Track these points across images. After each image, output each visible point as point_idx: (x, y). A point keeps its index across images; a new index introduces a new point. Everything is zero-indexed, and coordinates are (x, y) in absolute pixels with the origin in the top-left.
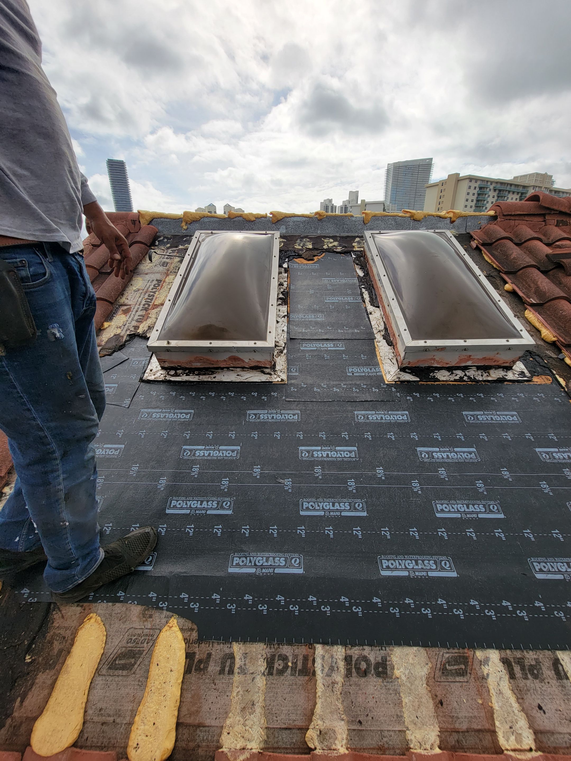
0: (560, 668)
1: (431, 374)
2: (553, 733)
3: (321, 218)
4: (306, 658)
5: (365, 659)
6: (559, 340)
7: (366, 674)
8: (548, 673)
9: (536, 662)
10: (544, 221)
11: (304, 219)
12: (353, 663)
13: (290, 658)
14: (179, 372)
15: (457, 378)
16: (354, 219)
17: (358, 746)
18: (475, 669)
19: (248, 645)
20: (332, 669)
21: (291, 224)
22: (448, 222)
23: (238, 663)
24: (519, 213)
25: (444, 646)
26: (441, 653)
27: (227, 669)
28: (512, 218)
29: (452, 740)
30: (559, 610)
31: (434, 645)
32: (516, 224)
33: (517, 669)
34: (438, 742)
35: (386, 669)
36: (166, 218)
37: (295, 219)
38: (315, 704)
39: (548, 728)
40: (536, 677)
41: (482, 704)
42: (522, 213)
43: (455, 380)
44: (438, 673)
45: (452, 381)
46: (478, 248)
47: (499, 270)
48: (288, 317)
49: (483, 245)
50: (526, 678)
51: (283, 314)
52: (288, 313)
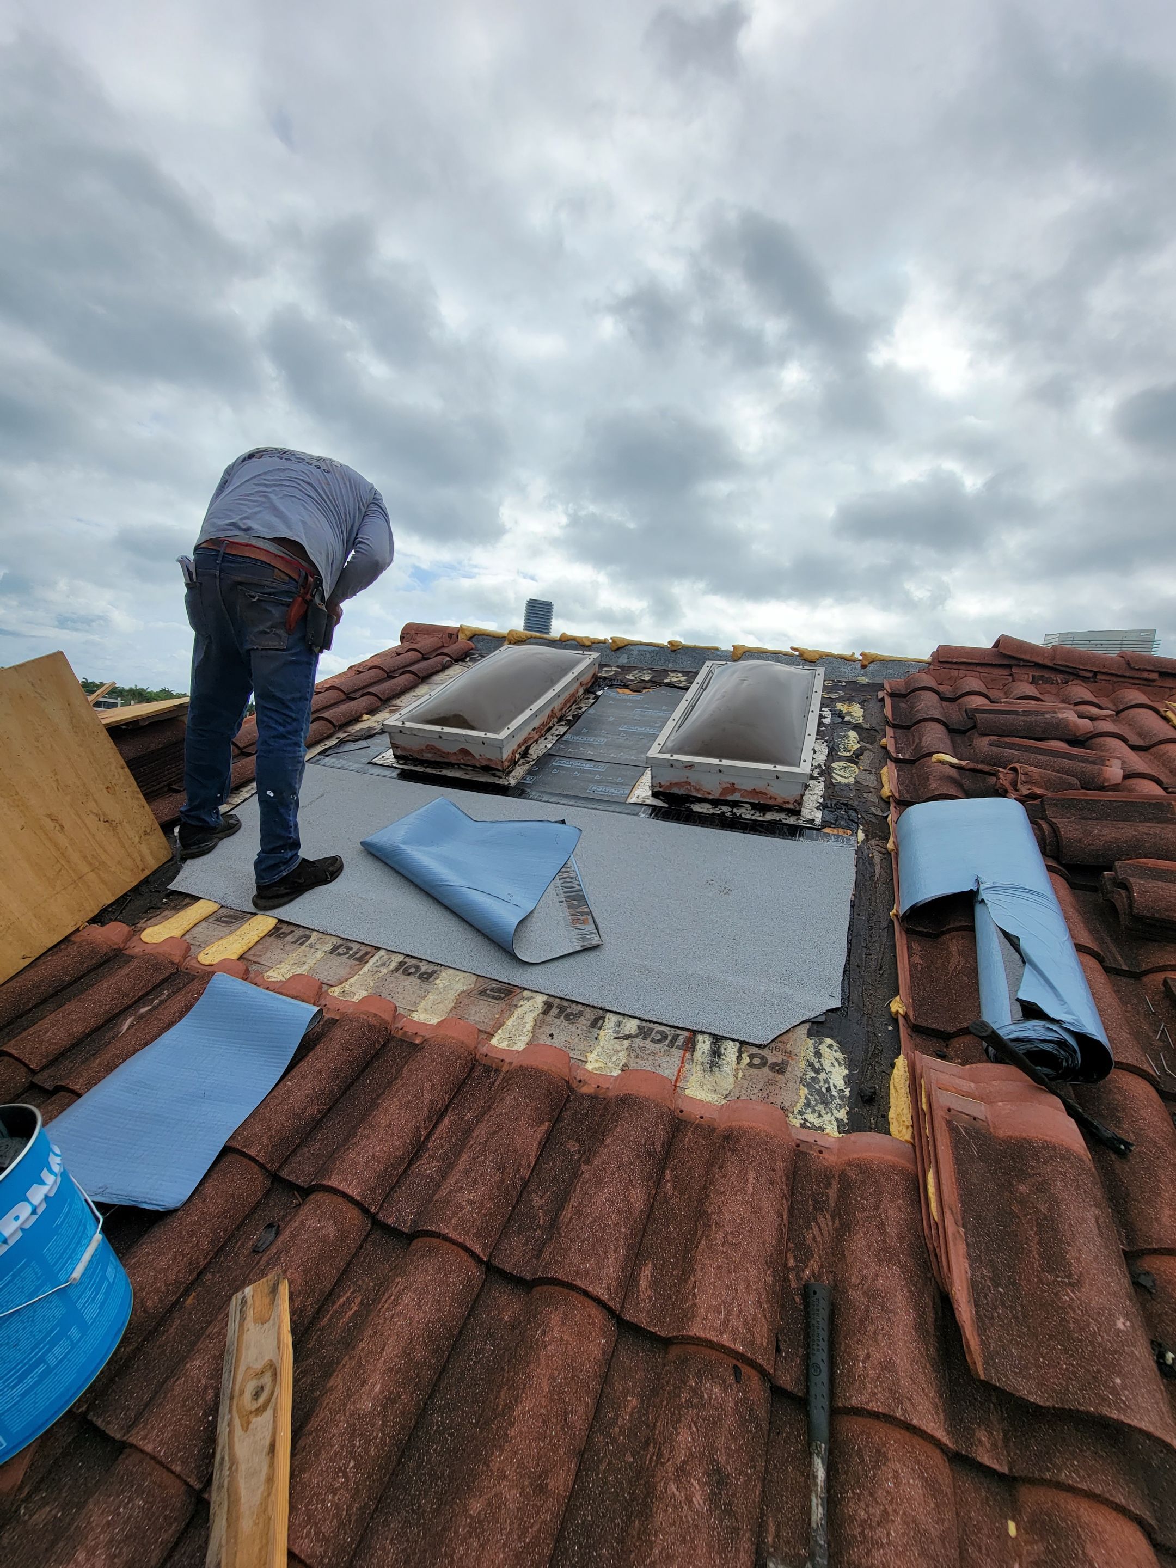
0: (601, 1022)
1: (687, 804)
3: (674, 648)
4: (367, 953)
5: (417, 967)
6: (893, 796)
7: (410, 975)
8: (584, 1021)
9: (579, 1012)
10: (1011, 675)
11: (653, 648)
12: (405, 966)
15: (718, 812)
16: (719, 653)
21: (635, 653)
22: (858, 665)
23: (311, 941)
24: (965, 660)
26: (490, 983)
27: (299, 942)
28: (954, 666)
32: (961, 676)
33: (555, 1011)
35: (431, 977)
36: (489, 635)
37: (642, 647)
38: (353, 977)
41: (497, 1019)
42: (970, 661)
44: (475, 992)
46: (882, 700)
47: (888, 723)
48: (562, 736)
49: (891, 695)
50: (558, 1017)
51: (557, 733)
52: (565, 733)
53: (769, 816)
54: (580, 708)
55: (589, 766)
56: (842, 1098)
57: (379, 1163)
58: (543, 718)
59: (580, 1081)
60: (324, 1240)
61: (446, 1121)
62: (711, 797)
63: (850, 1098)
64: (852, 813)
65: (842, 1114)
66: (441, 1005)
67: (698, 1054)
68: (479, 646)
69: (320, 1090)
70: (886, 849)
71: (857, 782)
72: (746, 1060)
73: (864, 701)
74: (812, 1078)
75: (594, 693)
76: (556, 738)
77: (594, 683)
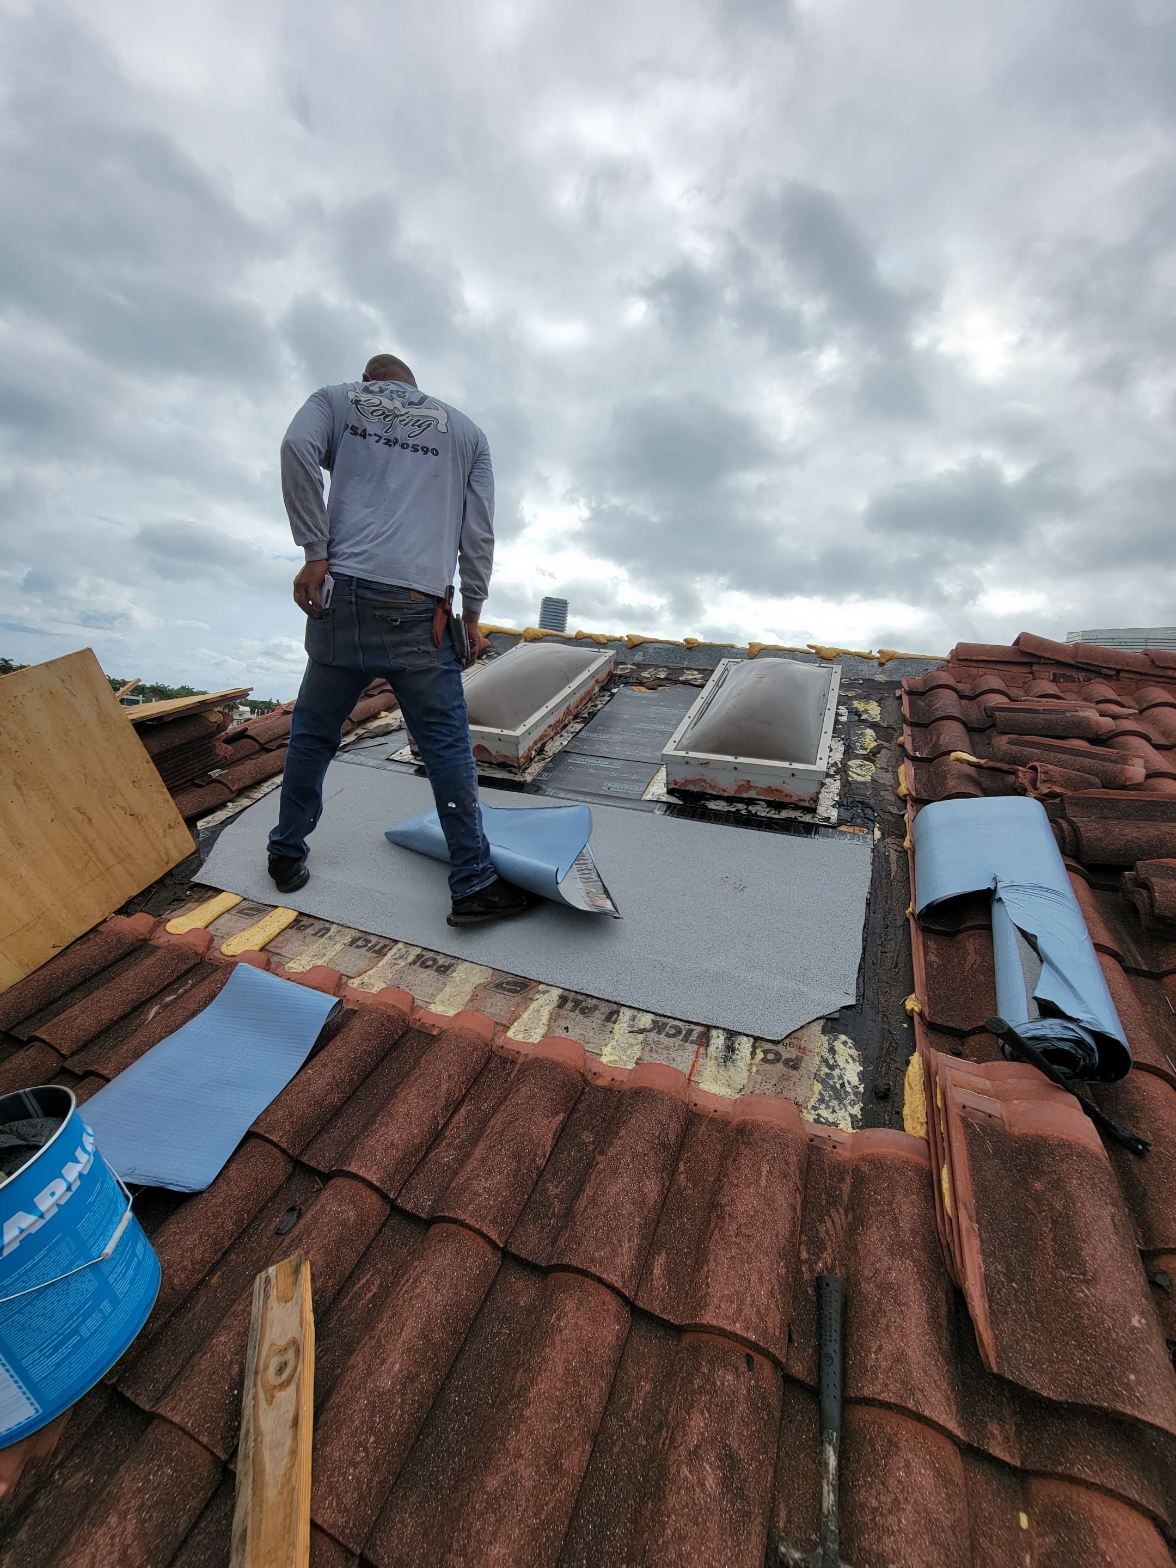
0: (616, 1016)
1: (703, 801)
3: (690, 646)
4: (385, 946)
5: (435, 960)
6: (910, 794)
8: (599, 1015)
10: (1031, 673)
11: (669, 646)
12: (423, 959)
16: (735, 651)
18: (529, 993)
21: (651, 650)
22: (876, 663)
23: (331, 934)
24: (985, 658)
26: (506, 977)
28: (974, 664)
32: (980, 673)
33: (570, 1004)
35: (448, 970)
36: (505, 633)
37: (657, 645)
38: (371, 969)
41: (513, 1012)
42: (989, 659)
43: (728, 812)
46: (900, 698)
47: (904, 720)
48: (578, 733)
49: (909, 693)
50: (573, 1011)
51: (572, 730)
52: (580, 731)
53: (785, 814)
54: (596, 706)
55: (604, 763)
56: (856, 1094)
57: (398, 1150)
58: (559, 715)
59: (595, 1074)
60: (344, 1224)
61: (463, 1111)
62: (726, 794)
63: (864, 1094)
64: (870, 812)
65: (856, 1110)
66: (458, 998)
67: (712, 1049)
68: (495, 643)
69: (340, 1078)
70: (902, 847)
71: (873, 780)
72: (760, 1055)
73: (881, 699)
74: (826, 1074)
75: (609, 690)
76: (571, 736)
77: (609, 680)
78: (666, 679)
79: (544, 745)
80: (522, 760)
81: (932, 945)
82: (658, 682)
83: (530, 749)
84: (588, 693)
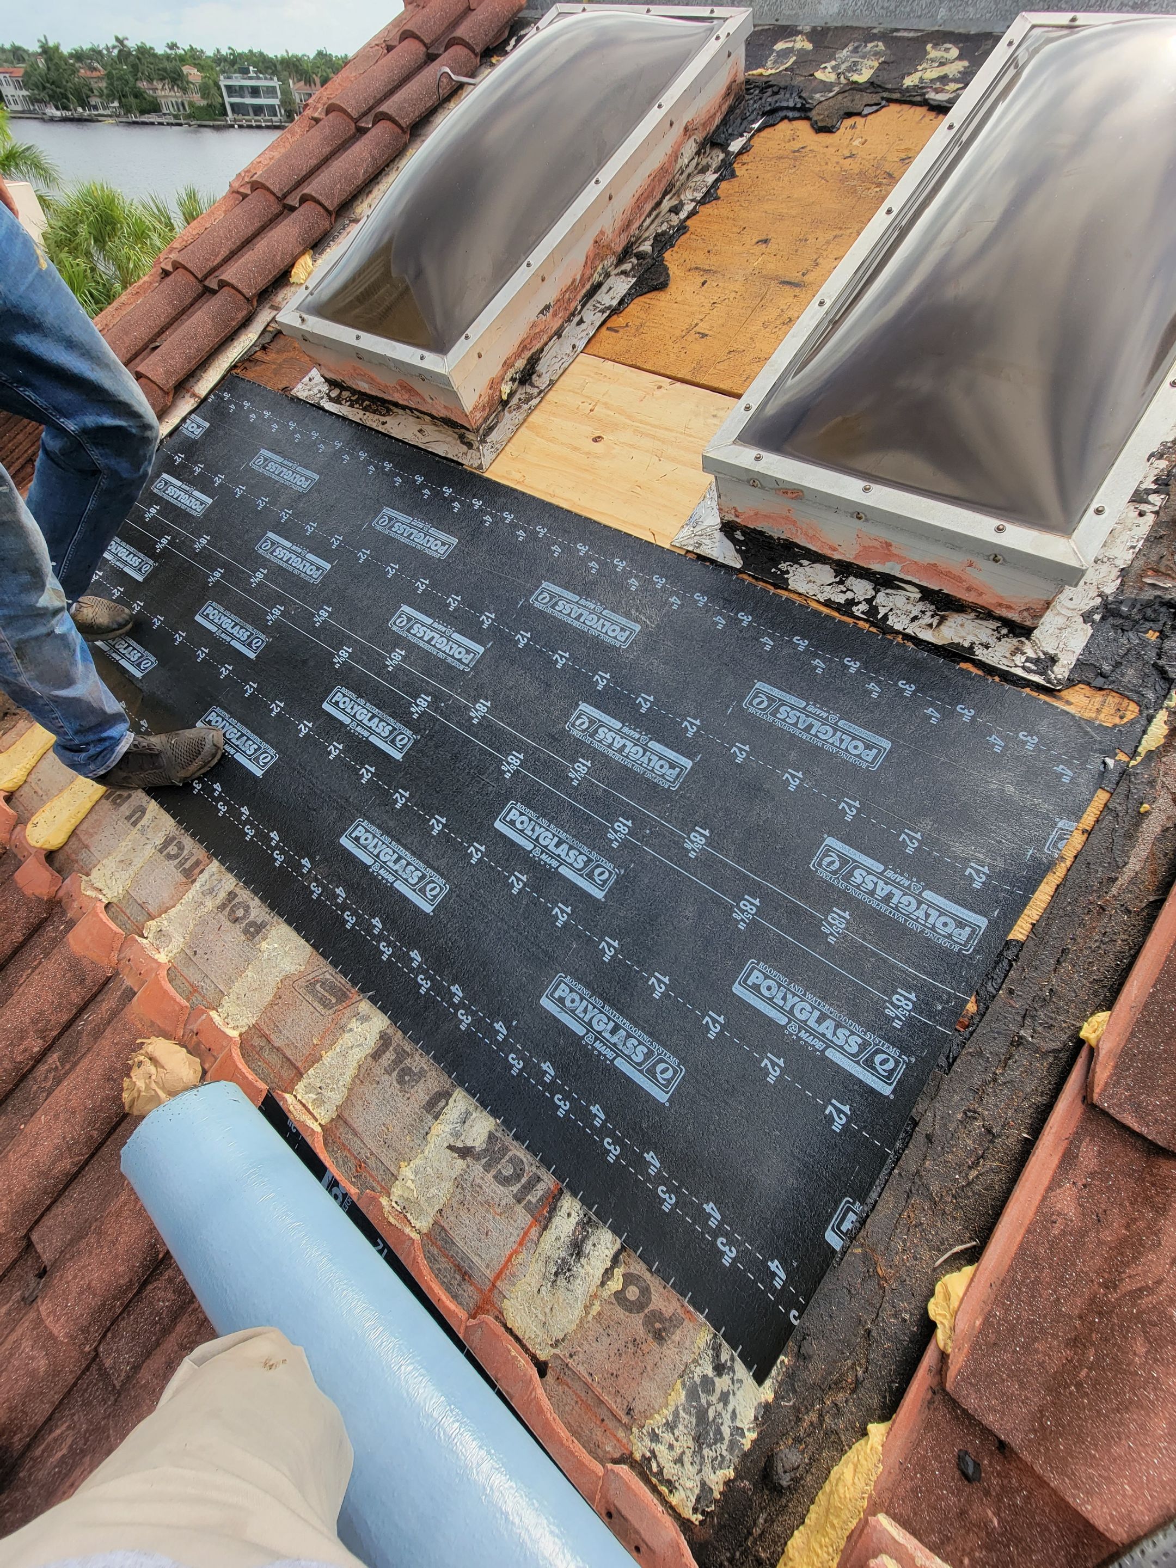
0: (442, 1104)
1: (783, 566)
2: (355, 1133)
4: (197, 863)
5: (247, 909)
7: (235, 921)
8: (421, 1093)
9: (420, 1072)
12: (234, 903)
13: (185, 852)
14: (346, 394)
15: (841, 599)
17: (179, 968)
18: (343, 1014)
19: (162, 811)
20: (211, 891)
23: (144, 821)
25: (334, 964)
26: (324, 970)
27: (133, 819)
29: (257, 1042)
30: (521, 1057)
31: (324, 955)
33: (389, 1056)
34: (244, 1030)
35: (258, 934)
38: (174, 906)
39: (355, 1126)
40: (401, 1081)
41: (315, 1046)
43: (828, 603)
44: (302, 982)
45: (818, 601)
50: (388, 1072)
54: (675, 210)
56: (733, 1445)
62: (836, 556)
63: (745, 1455)
65: (717, 1479)
66: (258, 995)
67: (550, 1236)
72: (616, 1284)
74: (705, 1377)
75: (723, 147)
76: (600, 318)
77: (731, 110)
78: (872, 85)
79: (533, 362)
80: (479, 416)
81: (1089, 1154)
82: (847, 103)
83: (494, 385)
84: (663, 170)
